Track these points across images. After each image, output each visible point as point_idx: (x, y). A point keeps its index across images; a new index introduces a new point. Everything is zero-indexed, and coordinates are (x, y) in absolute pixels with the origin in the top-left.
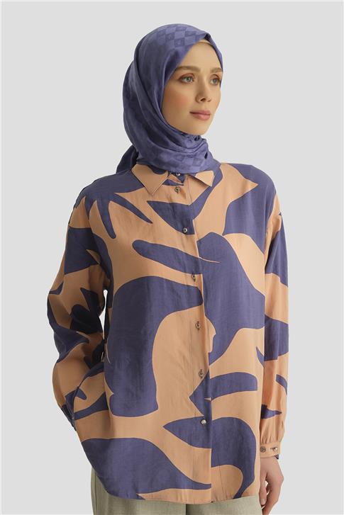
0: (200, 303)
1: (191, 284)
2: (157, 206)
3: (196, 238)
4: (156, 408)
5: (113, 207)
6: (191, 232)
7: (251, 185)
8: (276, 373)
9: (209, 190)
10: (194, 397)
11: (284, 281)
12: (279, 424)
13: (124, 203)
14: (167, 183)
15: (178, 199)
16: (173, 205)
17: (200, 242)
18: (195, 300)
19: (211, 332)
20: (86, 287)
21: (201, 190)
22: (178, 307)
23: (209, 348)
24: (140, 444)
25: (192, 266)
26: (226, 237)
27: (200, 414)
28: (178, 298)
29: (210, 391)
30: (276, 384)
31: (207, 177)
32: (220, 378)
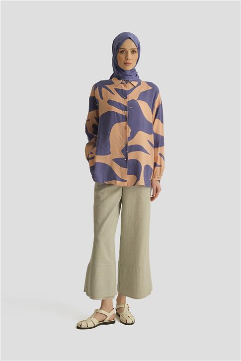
0: (126, 121)
1: (124, 114)
2: (117, 90)
3: (127, 100)
4: (110, 154)
5: (103, 89)
6: (126, 98)
7: (150, 88)
8: (159, 152)
9: (135, 87)
10: (122, 151)
11: (162, 122)
12: (161, 171)
13: (107, 88)
14: (122, 83)
15: (124, 88)
16: (122, 90)
17: (128, 102)
18: (125, 120)
19: (129, 130)
20: (96, 116)
21: (133, 87)
22: (119, 121)
23: (129, 136)
24: (104, 165)
25: (125, 108)
26: (138, 101)
27: (124, 157)
28: (120, 119)
29: (128, 149)
30: (159, 156)
31: (135, 83)
32: (132, 146)
